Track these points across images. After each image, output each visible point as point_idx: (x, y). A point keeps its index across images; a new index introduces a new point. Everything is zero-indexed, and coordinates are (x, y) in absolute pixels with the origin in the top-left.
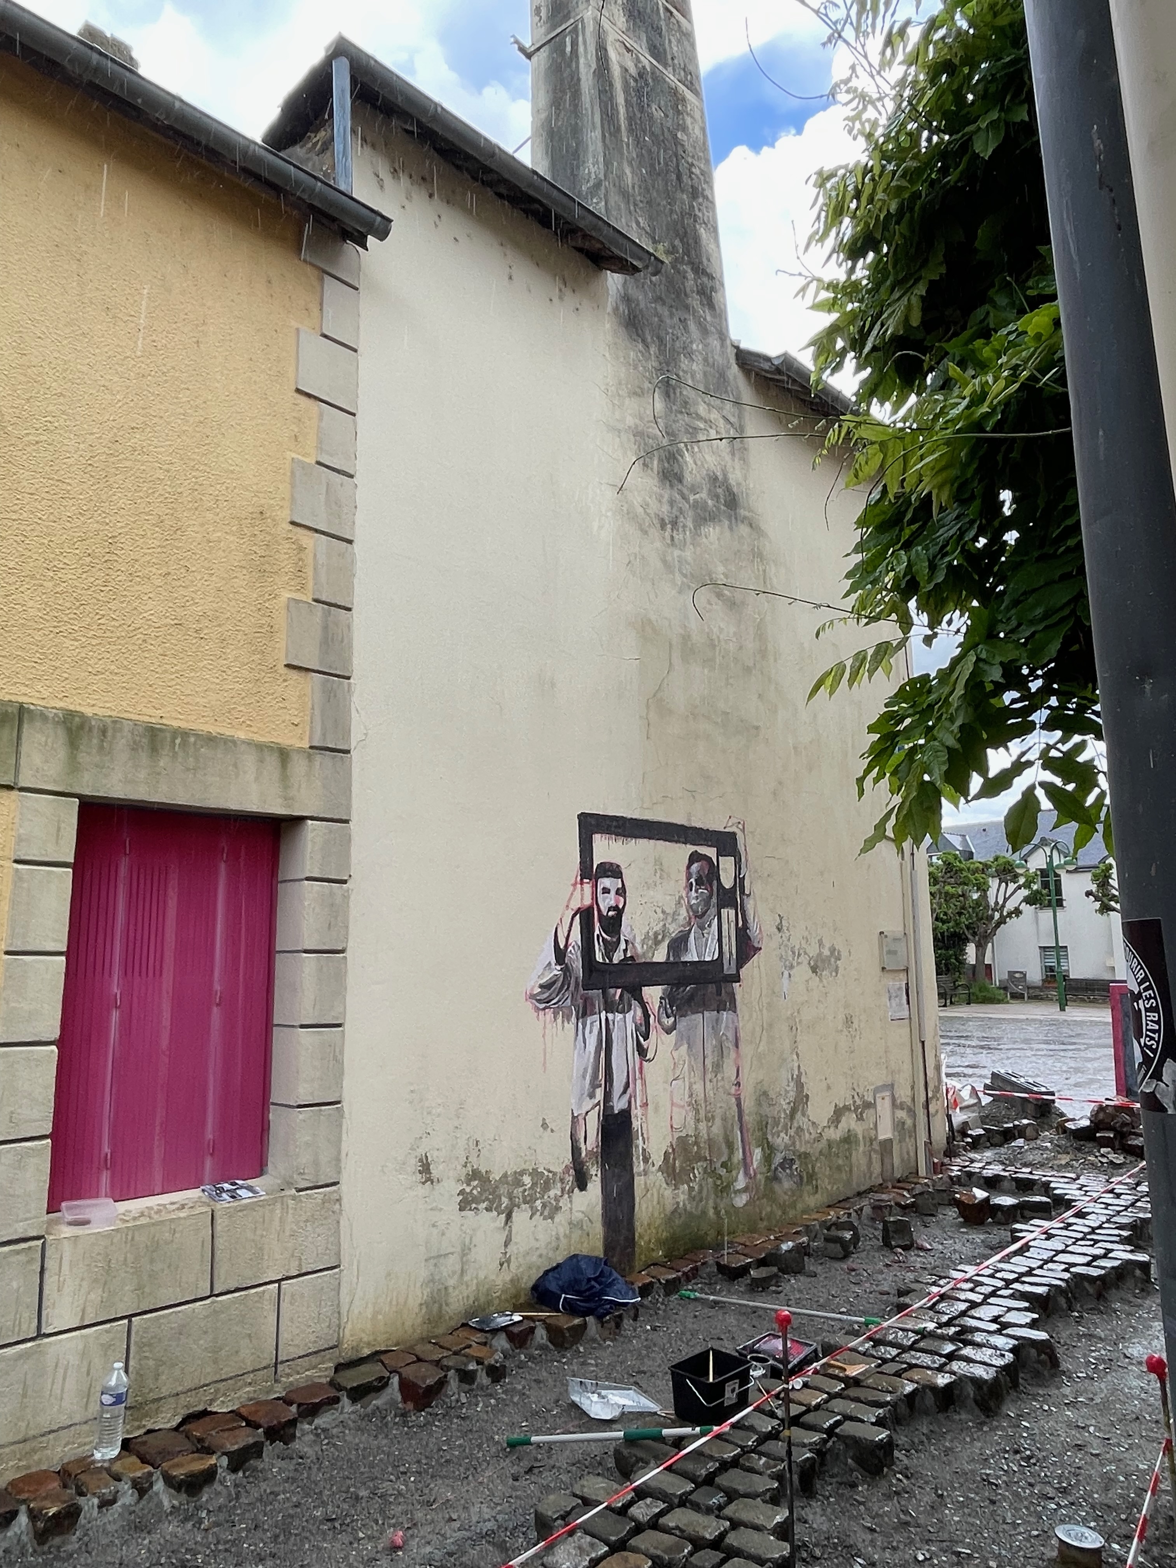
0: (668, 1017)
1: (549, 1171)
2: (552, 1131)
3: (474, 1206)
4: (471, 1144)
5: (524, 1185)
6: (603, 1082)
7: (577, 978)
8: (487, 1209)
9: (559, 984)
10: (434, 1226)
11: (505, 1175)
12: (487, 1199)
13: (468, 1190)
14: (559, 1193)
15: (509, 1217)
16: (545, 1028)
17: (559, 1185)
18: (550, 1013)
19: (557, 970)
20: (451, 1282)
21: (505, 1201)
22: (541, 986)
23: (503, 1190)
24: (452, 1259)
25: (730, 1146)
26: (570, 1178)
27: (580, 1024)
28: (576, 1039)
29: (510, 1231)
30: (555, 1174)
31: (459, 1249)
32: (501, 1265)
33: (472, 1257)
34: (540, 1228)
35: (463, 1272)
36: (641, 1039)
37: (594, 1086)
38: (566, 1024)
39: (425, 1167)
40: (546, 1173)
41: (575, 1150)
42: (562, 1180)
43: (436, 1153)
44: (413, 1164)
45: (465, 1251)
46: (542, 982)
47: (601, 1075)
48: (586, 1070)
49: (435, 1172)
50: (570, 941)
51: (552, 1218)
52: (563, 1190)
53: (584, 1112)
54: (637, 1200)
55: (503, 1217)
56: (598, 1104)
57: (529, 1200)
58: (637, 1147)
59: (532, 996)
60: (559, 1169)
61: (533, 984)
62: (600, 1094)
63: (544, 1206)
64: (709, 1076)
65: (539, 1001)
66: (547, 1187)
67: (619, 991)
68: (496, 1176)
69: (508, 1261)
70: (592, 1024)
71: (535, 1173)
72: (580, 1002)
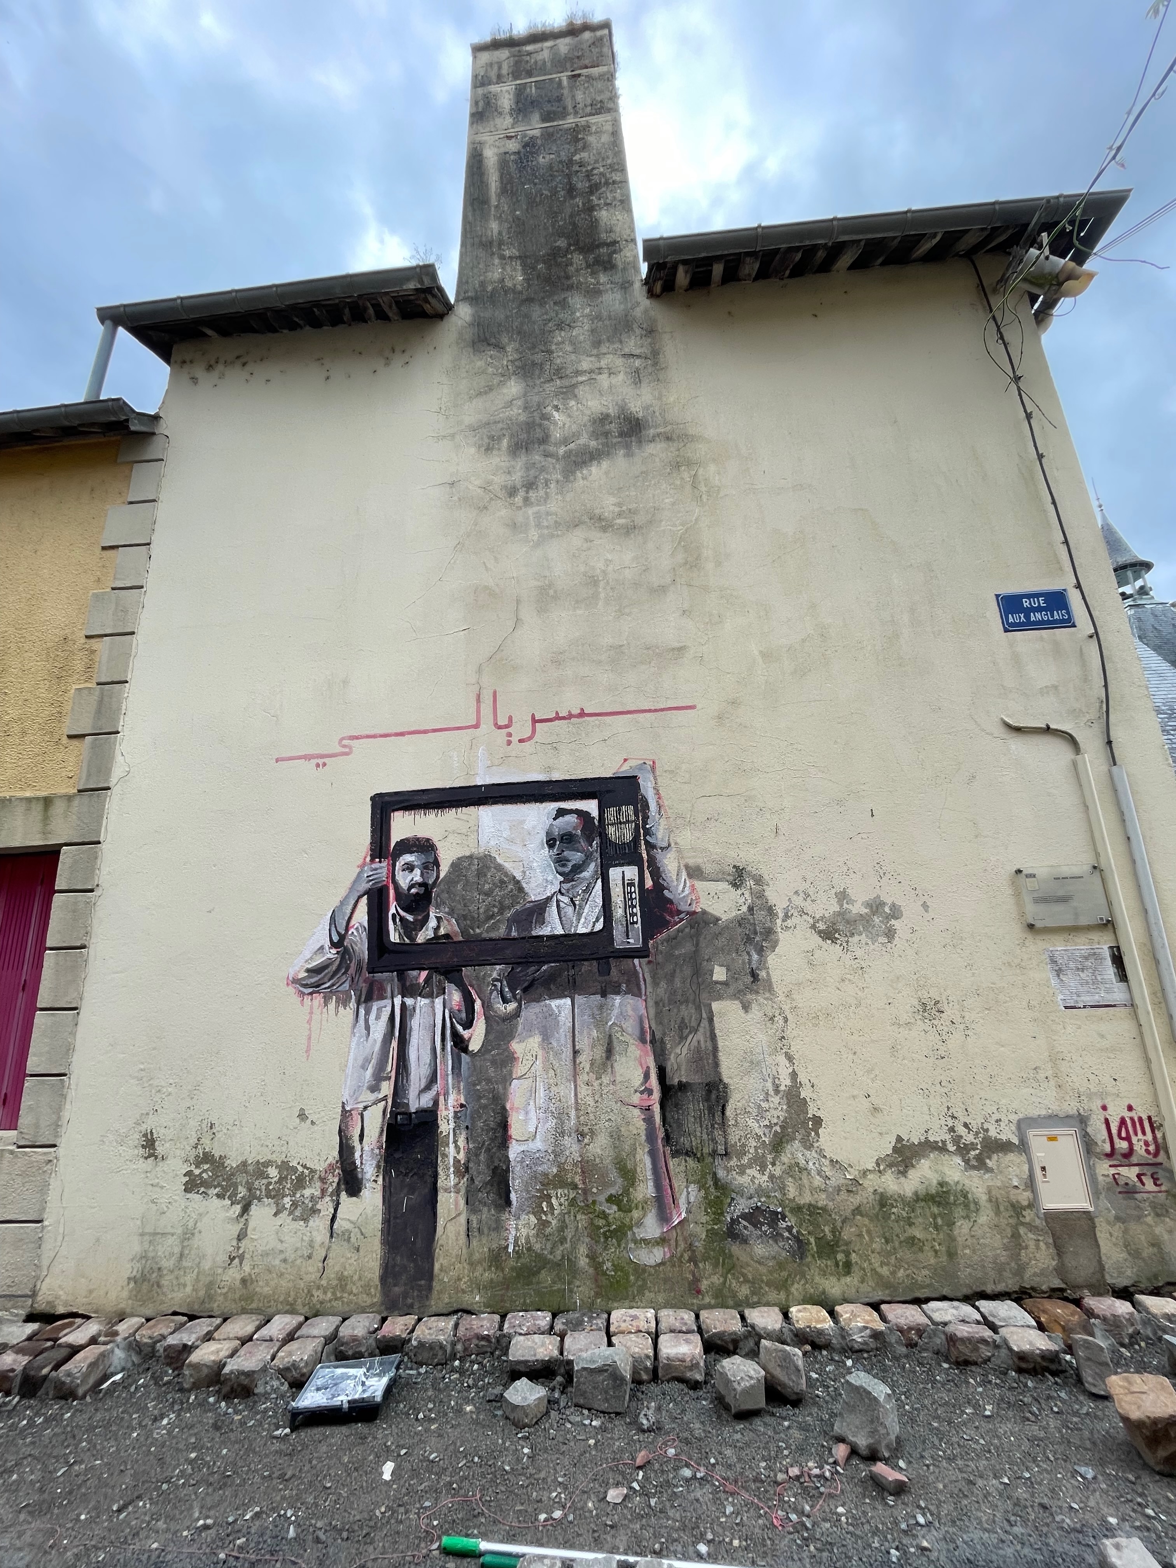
0: (505, 1001)
1: (305, 1167)
2: (313, 1123)
3: (202, 1189)
4: (204, 1126)
5: (268, 1177)
6: (393, 1074)
7: (359, 962)
8: (218, 1196)
9: (334, 967)
10: (153, 1202)
11: (244, 1164)
12: (219, 1185)
13: (197, 1172)
14: (317, 1193)
15: (246, 1209)
16: (311, 1013)
17: (318, 1184)
18: (318, 999)
19: (332, 954)
20: (164, 1263)
21: (242, 1192)
22: (308, 971)
23: (241, 1178)
24: (170, 1240)
25: (629, 1176)
26: (334, 1180)
27: (362, 1011)
28: (354, 1026)
29: (246, 1224)
30: (312, 1171)
31: (179, 1231)
32: (232, 1259)
33: (196, 1242)
34: (285, 1229)
35: (182, 1255)
36: (460, 1028)
37: (379, 1077)
38: (341, 1009)
39: (149, 1143)
40: (300, 1169)
41: (345, 1150)
42: (323, 1180)
43: (163, 1131)
44: (136, 1138)
45: (188, 1235)
46: (310, 966)
47: (391, 1067)
48: (367, 1061)
49: (160, 1149)
50: (352, 923)
51: (306, 1220)
52: (323, 1191)
53: (361, 1106)
54: (441, 1222)
55: (238, 1208)
56: (385, 1098)
57: (276, 1195)
58: (445, 1156)
59: (296, 981)
60: (320, 1166)
61: (299, 967)
62: (387, 1088)
63: (295, 1204)
64: (583, 1077)
65: (305, 986)
66: (300, 1183)
67: (424, 974)
68: (232, 1162)
69: (242, 1258)
70: (379, 1010)
71: (284, 1167)
72: (364, 986)
